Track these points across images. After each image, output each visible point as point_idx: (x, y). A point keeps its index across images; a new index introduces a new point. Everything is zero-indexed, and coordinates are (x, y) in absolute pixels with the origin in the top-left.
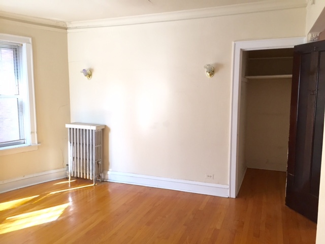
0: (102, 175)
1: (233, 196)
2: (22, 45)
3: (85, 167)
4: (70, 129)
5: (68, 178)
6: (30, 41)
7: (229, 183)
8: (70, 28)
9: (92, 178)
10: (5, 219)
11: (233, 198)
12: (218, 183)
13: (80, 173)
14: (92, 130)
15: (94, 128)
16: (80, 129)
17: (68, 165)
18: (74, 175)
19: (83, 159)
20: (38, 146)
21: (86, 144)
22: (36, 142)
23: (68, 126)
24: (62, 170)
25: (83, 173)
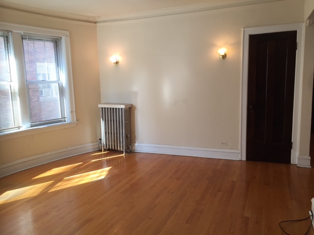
0: (130, 147)
1: (244, 158)
2: (61, 38)
3: (116, 140)
4: (102, 108)
5: (102, 150)
6: (68, 35)
7: (240, 149)
8: (99, 22)
9: (123, 149)
10: (63, 179)
11: (243, 161)
12: (231, 149)
13: (112, 145)
14: (122, 109)
15: (123, 107)
16: (110, 108)
17: (101, 139)
18: (106, 147)
19: (114, 134)
20: (77, 123)
21: (116, 121)
22: (75, 120)
23: (100, 106)
24: (96, 143)
25: (115, 146)
